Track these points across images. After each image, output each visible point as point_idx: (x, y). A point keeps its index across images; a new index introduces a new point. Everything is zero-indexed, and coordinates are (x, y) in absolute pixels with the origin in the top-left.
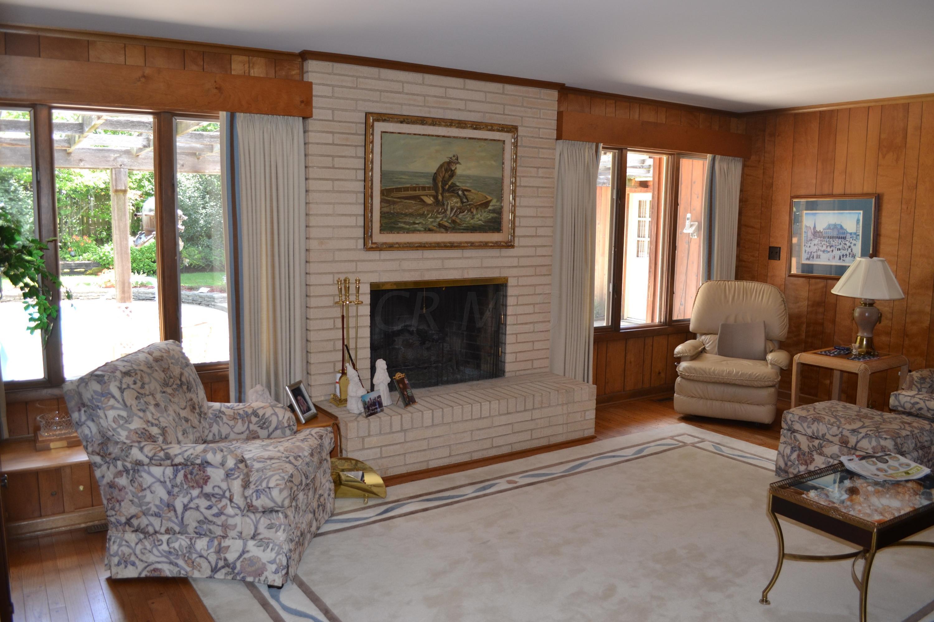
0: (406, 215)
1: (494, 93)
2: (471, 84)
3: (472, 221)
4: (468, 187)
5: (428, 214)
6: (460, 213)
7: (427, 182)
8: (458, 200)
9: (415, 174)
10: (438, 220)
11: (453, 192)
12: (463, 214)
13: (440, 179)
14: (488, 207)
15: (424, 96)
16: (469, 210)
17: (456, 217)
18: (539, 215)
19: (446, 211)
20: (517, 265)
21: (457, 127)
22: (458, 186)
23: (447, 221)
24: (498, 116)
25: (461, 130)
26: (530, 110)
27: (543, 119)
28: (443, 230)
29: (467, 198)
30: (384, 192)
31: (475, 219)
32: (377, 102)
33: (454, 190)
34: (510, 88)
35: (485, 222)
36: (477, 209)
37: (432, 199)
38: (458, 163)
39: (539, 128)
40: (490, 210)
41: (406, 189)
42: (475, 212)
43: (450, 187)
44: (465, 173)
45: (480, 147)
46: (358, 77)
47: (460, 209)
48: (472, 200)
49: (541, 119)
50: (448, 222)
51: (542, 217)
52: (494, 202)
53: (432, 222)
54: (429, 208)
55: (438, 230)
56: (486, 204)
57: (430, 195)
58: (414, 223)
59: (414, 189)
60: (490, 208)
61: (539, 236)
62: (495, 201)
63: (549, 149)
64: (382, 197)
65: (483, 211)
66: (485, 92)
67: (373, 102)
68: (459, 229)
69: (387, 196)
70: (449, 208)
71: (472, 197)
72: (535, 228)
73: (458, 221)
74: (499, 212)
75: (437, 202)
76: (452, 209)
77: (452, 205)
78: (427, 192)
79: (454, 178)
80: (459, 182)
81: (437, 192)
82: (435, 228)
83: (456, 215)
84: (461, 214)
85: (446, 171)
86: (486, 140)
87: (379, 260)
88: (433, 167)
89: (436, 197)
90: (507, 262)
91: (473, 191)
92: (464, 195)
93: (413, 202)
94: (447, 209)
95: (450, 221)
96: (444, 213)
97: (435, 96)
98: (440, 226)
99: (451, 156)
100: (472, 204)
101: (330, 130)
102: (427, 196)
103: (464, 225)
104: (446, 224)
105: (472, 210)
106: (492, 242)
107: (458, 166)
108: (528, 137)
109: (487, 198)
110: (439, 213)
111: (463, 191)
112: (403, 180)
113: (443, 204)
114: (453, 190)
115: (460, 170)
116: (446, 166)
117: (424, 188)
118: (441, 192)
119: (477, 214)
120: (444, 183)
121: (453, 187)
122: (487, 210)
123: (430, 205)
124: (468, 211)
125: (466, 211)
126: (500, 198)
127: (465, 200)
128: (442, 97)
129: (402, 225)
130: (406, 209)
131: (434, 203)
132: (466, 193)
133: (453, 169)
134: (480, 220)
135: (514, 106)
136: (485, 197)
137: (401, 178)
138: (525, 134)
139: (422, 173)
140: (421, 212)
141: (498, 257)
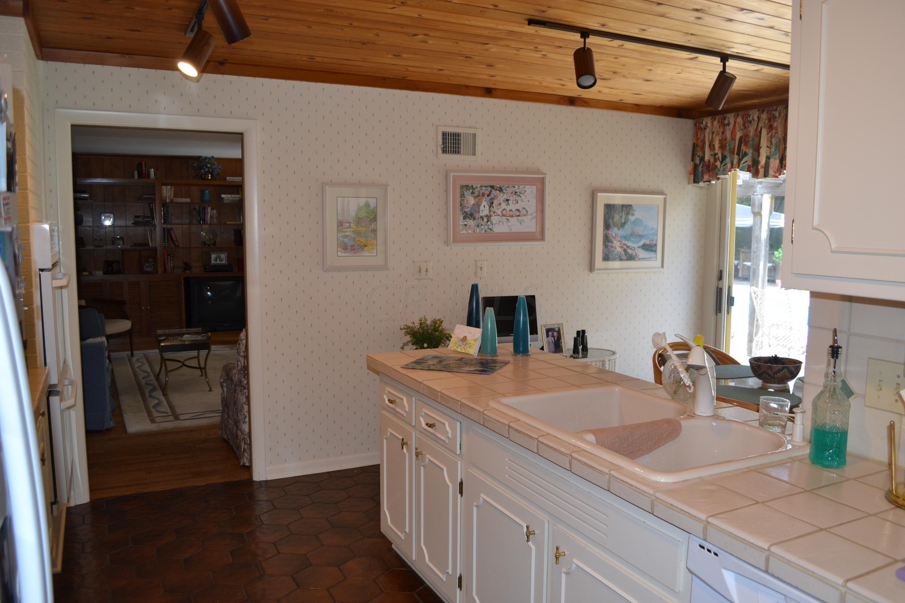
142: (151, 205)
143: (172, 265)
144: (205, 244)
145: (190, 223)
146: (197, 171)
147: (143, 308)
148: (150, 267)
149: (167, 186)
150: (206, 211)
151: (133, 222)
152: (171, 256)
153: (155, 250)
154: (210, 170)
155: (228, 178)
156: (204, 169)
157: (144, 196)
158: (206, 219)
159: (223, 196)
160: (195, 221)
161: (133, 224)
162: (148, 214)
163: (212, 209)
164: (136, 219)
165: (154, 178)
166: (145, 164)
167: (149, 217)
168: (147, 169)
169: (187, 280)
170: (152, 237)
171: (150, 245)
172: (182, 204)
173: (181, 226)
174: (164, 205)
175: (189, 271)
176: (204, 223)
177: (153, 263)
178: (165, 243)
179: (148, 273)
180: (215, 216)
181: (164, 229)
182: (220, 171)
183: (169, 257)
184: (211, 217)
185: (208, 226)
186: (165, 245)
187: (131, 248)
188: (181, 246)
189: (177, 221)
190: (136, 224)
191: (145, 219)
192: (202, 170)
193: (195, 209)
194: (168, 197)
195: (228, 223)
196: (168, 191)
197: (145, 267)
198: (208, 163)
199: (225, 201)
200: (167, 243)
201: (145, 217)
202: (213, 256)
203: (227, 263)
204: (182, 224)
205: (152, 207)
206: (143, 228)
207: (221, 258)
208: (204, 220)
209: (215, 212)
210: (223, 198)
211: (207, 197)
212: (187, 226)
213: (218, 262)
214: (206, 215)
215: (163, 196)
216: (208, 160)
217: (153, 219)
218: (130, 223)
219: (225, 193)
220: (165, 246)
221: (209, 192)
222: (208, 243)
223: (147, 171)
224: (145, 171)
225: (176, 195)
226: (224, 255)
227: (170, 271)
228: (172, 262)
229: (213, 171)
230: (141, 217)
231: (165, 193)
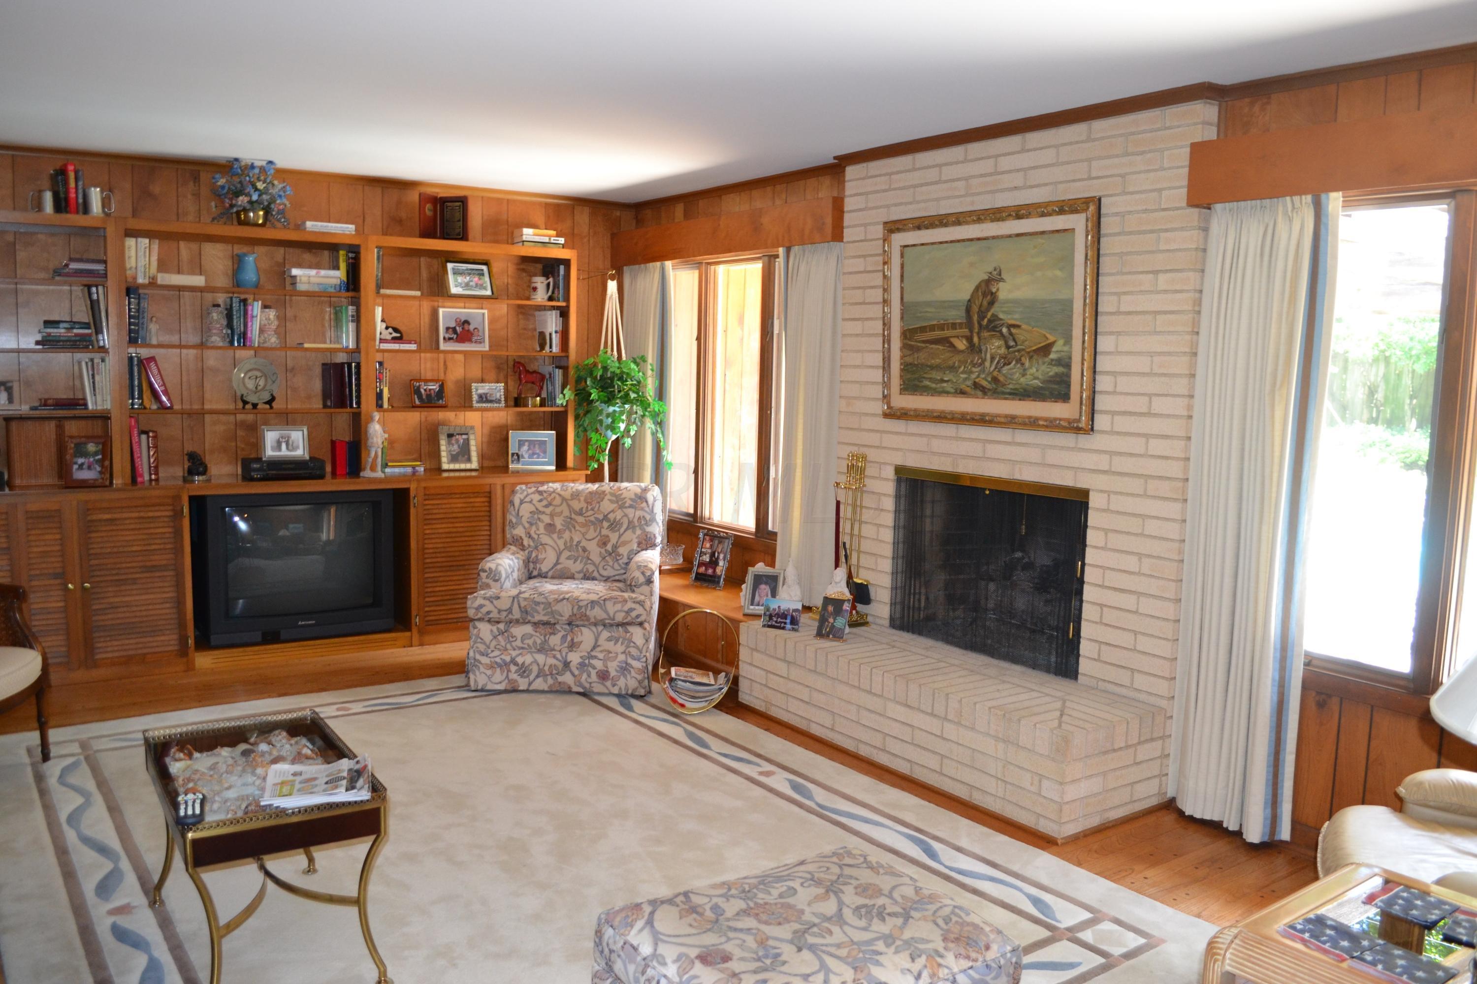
0: (932, 368)
1: (1071, 143)
2: (1035, 138)
3: (1022, 380)
4: (1015, 319)
5: (960, 367)
6: (1004, 365)
7: (957, 315)
8: (1002, 343)
9: (944, 305)
10: (973, 376)
11: (994, 329)
12: (1009, 367)
13: (975, 309)
14: (1049, 354)
15: (966, 179)
16: (1019, 361)
17: (999, 371)
18: (1156, 370)
19: (984, 361)
20: (1106, 468)
21: (992, 221)
22: (1001, 319)
23: (985, 379)
24: (1078, 184)
25: (1000, 223)
26: (1139, 158)
27: (1170, 168)
28: (980, 393)
29: (1014, 340)
30: (907, 334)
31: (1028, 376)
32: (911, 203)
33: (995, 327)
34: (1100, 126)
35: (1043, 382)
36: (1031, 358)
37: (965, 342)
38: (1002, 280)
39: (1160, 190)
40: (1052, 360)
41: (932, 328)
42: (1027, 364)
43: (990, 321)
44: (1011, 296)
45: (1035, 247)
46: (890, 174)
47: (1005, 358)
48: (1023, 342)
49: (1164, 169)
50: (987, 380)
51: (1165, 375)
52: (1059, 346)
53: (965, 379)
54: (960, 357)
55: (973, 393)
56: (1046, 350)
57: (962, 337)
58: (942, 381)
59: (942, 327)
60: (1053, 356)
61: (1156, 415)
62: (1061, 342)
63: (1182, 229)
64: (905, 341)
65: (1040, 362)
66: (1056, 146)
67: (906, 204)
68: (1004, 393)
69: (910, 340)
70: (988, 356)
71: (1022, 338)
72: (1147, 398)
73: (1001, 379)
74: (1065, 363)
75: (973, 349)
76: (993, 359)
77: (993, 351)
78: (958, 331)
79: (996, 305)
80: (1004, 312)
81: (971, 331)
82: (968, 389)
83: (998, 368)
84: (1006, 367)
85: (984, 295)
86: (1043, 233)
87: (906, 434)
88: (963, 291)
89: (970, 339)
90: (1089, 461)
91: (1024, 326)
92: (1011, 334)
93: (941, 347)
94: (985, 360)
95: (990, 379)
96: (981, 364)
97: (982, 176)
98: (976, 386)
99: (990, 269)
100: (1023, 350)
101: (860, 253)
102: (958, 337)
103: (1011, 386)
104: (984, 383)
105: (1023, 359)
106: (1046, 420)
107: (1001, 284)
108: (1138, 212)
109: (1047, 338)
110: (974, 365)
111: (1010, 326)
112: (928, 315)
113: (980, 351)
114: (993, 326)
115: (1004, 292)
116: (983, 285)
117: (954, 326)
118: (976, 330)
119: (1031, 368)
120: (982, 317)
121: (994, 321)
122: (1047, 360)
123: (962, 351)
124: (1017, 362)
125: (1014, 362)
126: (1068, 340)
127: (1012, 343)
128: (991, 174)
129: (927, 383)
130: (933, 358)
131: (967, 348)
132: (1013, 330)
133: (994, 290)
134: (1036, 378)
135: (1109, 157)
136: (1045, 336)
137: (927, 312)
138: (1129, 209)
139: (952, 301)
140: (951, 363)
141: (1072, 449)
142: (94, 289)
143: (152, 460)
144: (245, 403)
145: (202, 346)
146: (227, 201)
147: (70, 586)
148: (89, 468)
149: (140, 240)
150: (250, 313)
151: (39, 337)
152: (151, 434)
153: (104, 417)
154: (265, 197)
155: (309, 225)
156: (248, 195)
157: (74, 266)
158: (249, 335)
159: (295, 272)
160: (216, 340)
161: (38, 343)
162: (84, 316)
163: (265, 307)
164: (49, 330)
165: (102, 215)
166: (76, 172)
167: (86, 326)
168: (80, 187)
169: (198, 504)
170: (94, 383)
171: (90, 406)
172: (180, 289)
173: (178, 350)
174: (131, 290)
175: (201, 478)
176: (244, 345)
177: (100, 457)
178: (133, 398)
179: (83, 485)
180: (274, 327)
181: (131, 359)
182: (288, 205)
183: (144, 437)
184: (262, 331)
185: (252, 352)
186: (133, 404)
187: (31, 412)
188: (177, 407)
189: (166, 338)
190: (48, 343)
191: (75, 331)
192: (241, 198)
193: (218, 306)
194: (141, 270)
195: (306, 345)
196: (141, 253)
197: (75, 467)
198: (259, 180)
199: (301, 287)
200: (138, 399)
201: (73, 324)
202: (271, 437)
203: (307, 457)
204: (180, 346)
205: (95, 297)
206: (70, 354)
207: (290, 442)
208: (244, 336)
209: (272, 317)
210: (295, 277)
211: (250, 275)
212: (192, 352)
213: (284, 452)
214: (249, 324)
215: (128, 266)
216: (257, 171)
217: (98, 331)
218: (29, 341)
219: (300, 266)
220: (133, 408)
221: (255, 260)
222: (252, 399)
223: (80, 191)
224: (76, 192)
225: (163, 266)
226: (300, 433)
227: (147, 477)
228: (152, 453)
229: (272, 201)
230: (62, 325)
231: (133, 259)
